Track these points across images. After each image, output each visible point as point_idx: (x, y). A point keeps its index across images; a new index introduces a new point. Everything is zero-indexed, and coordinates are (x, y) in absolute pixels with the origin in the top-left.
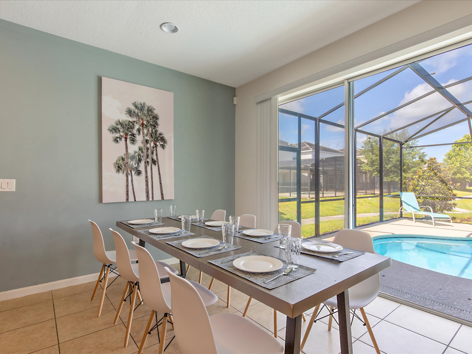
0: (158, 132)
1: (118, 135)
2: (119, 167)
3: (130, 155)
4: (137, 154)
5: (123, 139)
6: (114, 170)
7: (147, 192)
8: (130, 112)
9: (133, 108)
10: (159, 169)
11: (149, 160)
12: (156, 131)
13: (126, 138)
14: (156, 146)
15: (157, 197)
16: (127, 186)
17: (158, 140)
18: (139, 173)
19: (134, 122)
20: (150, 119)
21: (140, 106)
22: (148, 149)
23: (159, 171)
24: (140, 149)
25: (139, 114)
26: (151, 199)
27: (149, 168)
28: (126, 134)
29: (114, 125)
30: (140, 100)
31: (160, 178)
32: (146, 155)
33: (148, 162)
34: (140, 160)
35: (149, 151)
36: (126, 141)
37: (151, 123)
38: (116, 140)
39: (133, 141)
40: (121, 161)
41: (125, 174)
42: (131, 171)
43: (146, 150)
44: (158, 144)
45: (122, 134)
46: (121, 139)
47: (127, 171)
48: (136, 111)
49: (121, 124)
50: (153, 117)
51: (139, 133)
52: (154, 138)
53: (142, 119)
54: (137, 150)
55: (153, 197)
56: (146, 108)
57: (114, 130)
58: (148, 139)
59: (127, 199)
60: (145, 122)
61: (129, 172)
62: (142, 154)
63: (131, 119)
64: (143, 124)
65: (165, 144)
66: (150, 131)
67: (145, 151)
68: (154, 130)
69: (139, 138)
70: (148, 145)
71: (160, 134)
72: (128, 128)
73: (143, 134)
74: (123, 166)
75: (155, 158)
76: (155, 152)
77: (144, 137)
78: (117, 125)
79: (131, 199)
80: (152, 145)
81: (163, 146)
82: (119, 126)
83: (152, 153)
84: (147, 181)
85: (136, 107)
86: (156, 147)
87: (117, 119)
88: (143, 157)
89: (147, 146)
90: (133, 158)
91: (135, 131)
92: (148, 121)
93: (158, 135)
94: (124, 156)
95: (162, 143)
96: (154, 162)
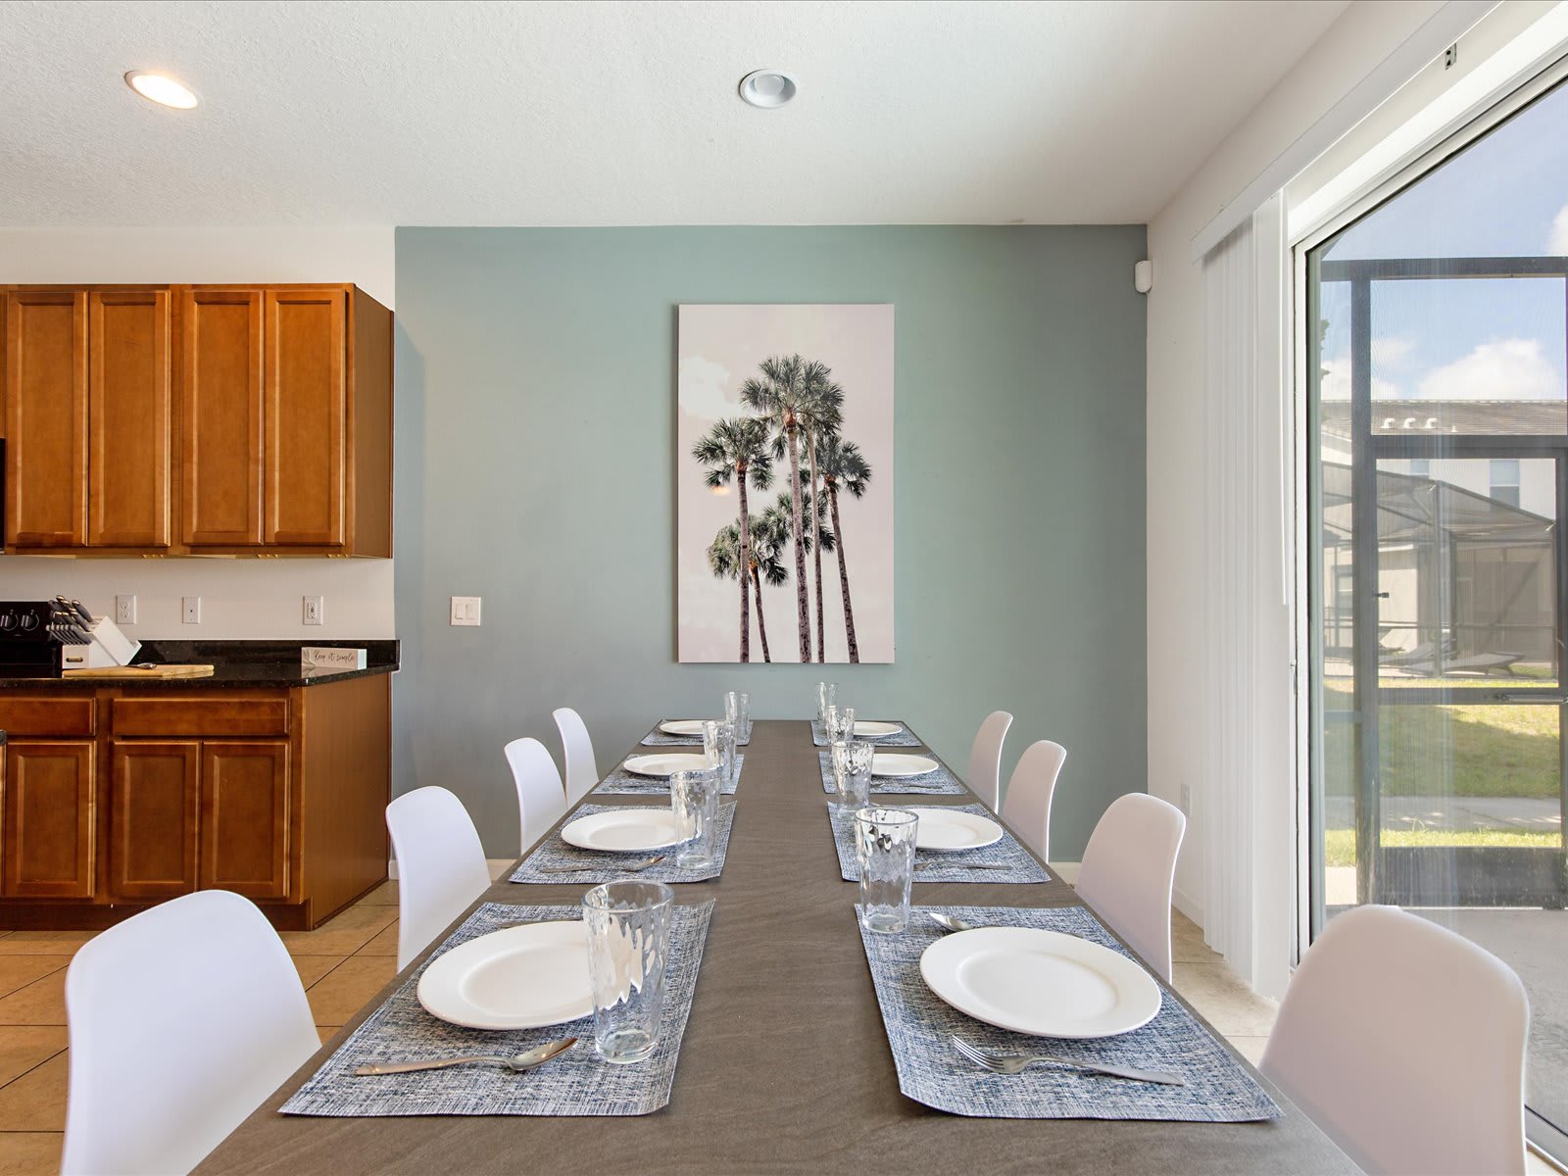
0: (841, 444)
1: (719, 466)
2: (721, 559)
3: (754, 523)
4: (772, 518)
5: (734, 477)
6: (707, 567)
7: (805, 637)
8: (754, 394)
9: (762, 378)
10: (842, 562)
11: (812, 535)
12: (834, 441)
13: (742, 473)
14: (833, 487)
15: (837, 651)
16: (745, 614)
17: (838, 470)
18: (778, 575)
19: (766, 420)
20: (815, 406)
21: (782, 370)
22: (806, 500)
23: (843, 569)
24: (782, 503)
25: (782, 394)
26: (815, 658)
27: (810, 560)
28: (743, 461)
29: (711, 437)
30: (781, 353)
31: (846, 591)
32: (800, 521)
33: (806, 540)
34: (782, 536)
35: (811, 505)
36: (742, 480)
37: (819, 416)
38: (714, 481)
39: (762, 479)
40: (728, 542)
41: (739, 579)
42: (755, 571)
43: (801, 504)
44: (839, 480)
45: (731, 461)
46: (727, 476)
47: (745, 571)
48: (773, 386)
49: (728, 432)
50: (825, 398)
51: (781, 453)
52: (826, 463)
53: (790, 409)
54: (775, 505)
55: (821, 653)
56: (803, 371)
57: (711, 451)
58: (809, 467)
59: (745, 656)
60: (798, 418)
61: (750, 573)
62: (789, 518)
63: (756, 414)
64: (791, 424)
65: (864, 481)
66: (815, 444)
67: (797, 506)
68: (826, 439)
69: (781, 470)
70: (809, 489)
71: (847, 450)
72: (749, 441)
73: (793, 453)
74: (735, 557)
75: (829, 526)
76: (829, 509)
77: (794, 463)
78: (718, 435)
79: (756, 654)
80: (821, 484)
81: (856, 488)
82: (723, 440)
83: (821, 512)
84: (803, 602)
85: (772, 373)
86: (833, 491)
87: (717, 420)
88: (791, 525)
89: (805, 490)
90: (761, 530)
91: (767, 449)
92: (808, 413)
93: (840, 452)
94: (735, 527)
95: (852, 479)
96: (826, 540)
